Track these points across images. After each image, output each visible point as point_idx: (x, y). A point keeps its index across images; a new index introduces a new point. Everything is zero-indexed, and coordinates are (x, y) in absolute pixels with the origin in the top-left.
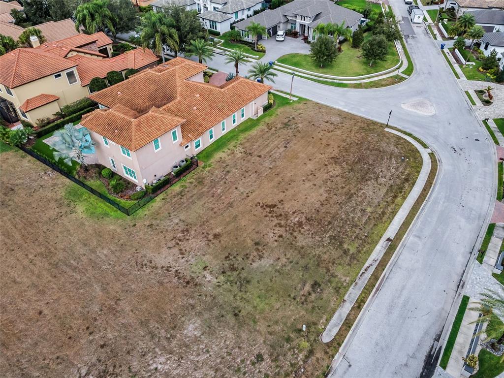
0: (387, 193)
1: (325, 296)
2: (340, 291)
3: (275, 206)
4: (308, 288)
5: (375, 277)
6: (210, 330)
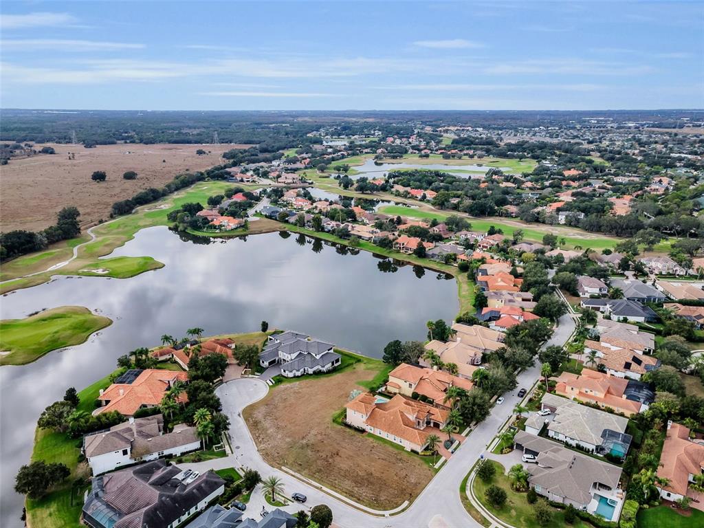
0: (347, 489)
1: (297, 467)
2: (299, 471)
3: (338, 454)
4: (300, 463)
5: (303, 481)
6: (287, 443)
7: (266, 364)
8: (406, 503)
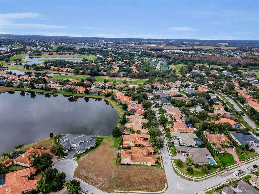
0: (145, 188)
1: (119, 188)
2: (121, 190)
3: (130, 177)
4: (119, 186)
5: (126, 193)
6: (107, 180)
7: (67, 151)
8: (166, 184)
